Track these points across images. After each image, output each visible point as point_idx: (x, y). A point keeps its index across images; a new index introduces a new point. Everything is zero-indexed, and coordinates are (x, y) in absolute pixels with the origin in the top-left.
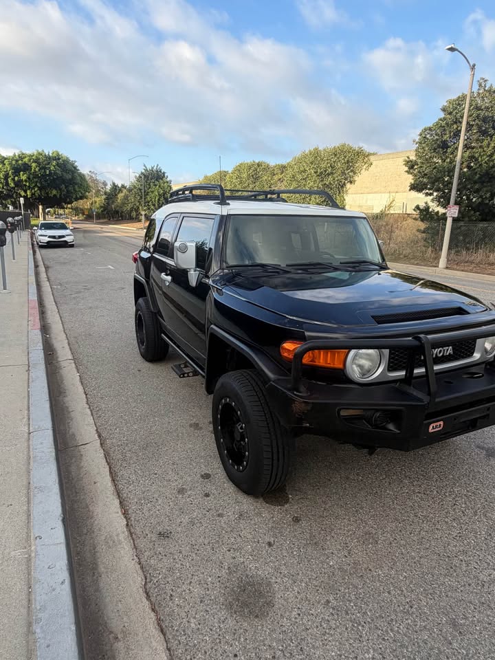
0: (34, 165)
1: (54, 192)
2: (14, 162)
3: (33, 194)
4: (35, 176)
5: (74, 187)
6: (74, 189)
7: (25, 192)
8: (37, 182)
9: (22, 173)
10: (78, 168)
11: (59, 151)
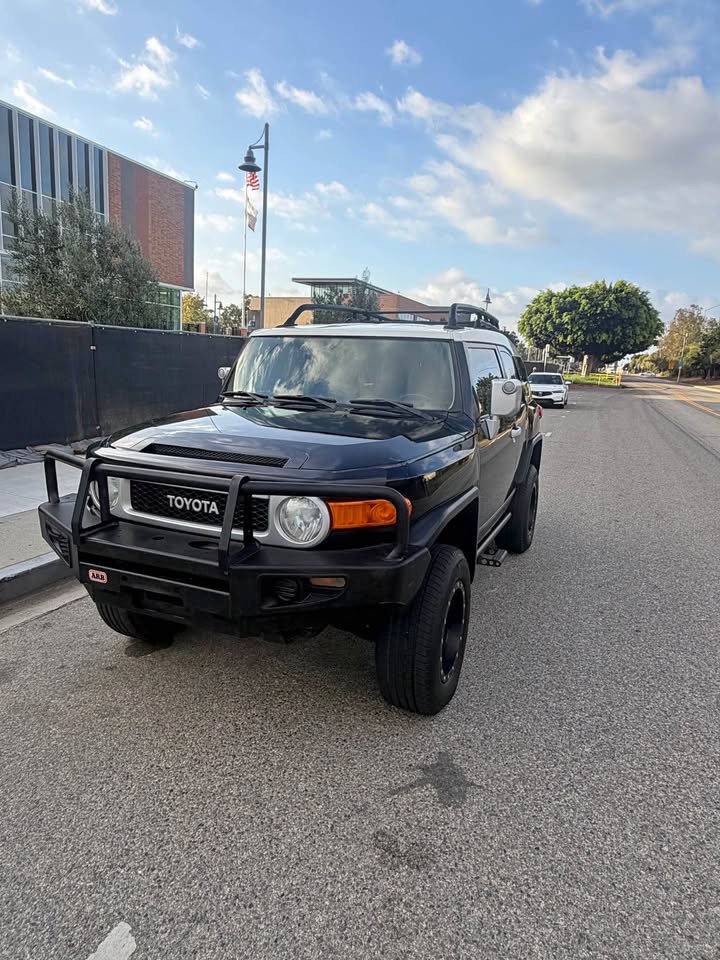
0: (584, 302)
1: (604, 337)
2: (561, 300)
3: (574, 341)
4: (583, 315)
5: (634, 327)
6: (634, 333)
7: (565, 337)
8: (583, 324)
9: (565, 314)
10: (650, 302)
11: (626, 279)
